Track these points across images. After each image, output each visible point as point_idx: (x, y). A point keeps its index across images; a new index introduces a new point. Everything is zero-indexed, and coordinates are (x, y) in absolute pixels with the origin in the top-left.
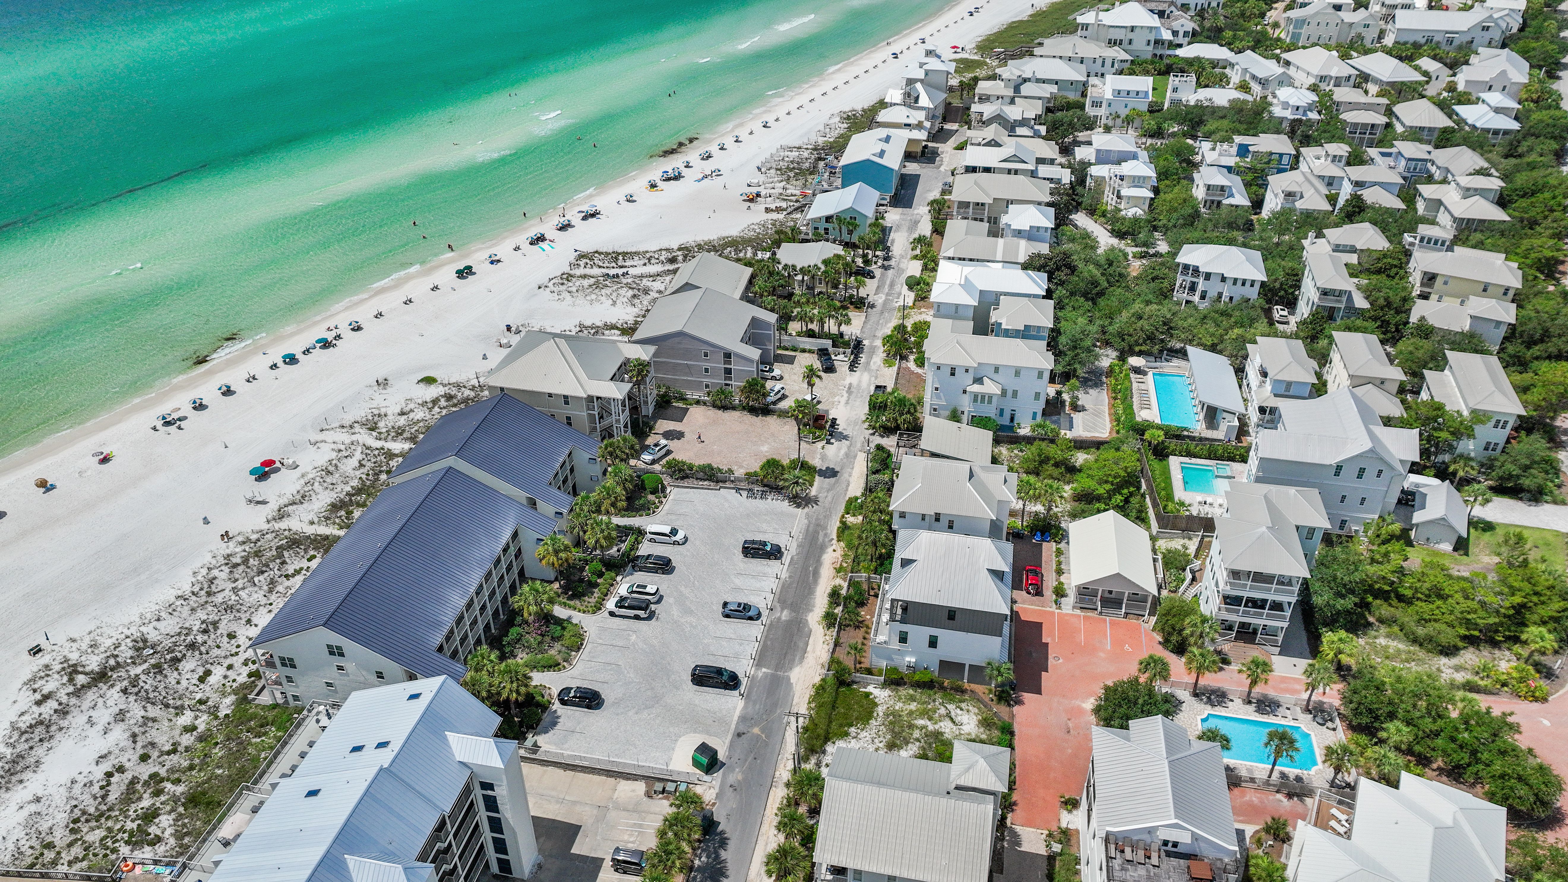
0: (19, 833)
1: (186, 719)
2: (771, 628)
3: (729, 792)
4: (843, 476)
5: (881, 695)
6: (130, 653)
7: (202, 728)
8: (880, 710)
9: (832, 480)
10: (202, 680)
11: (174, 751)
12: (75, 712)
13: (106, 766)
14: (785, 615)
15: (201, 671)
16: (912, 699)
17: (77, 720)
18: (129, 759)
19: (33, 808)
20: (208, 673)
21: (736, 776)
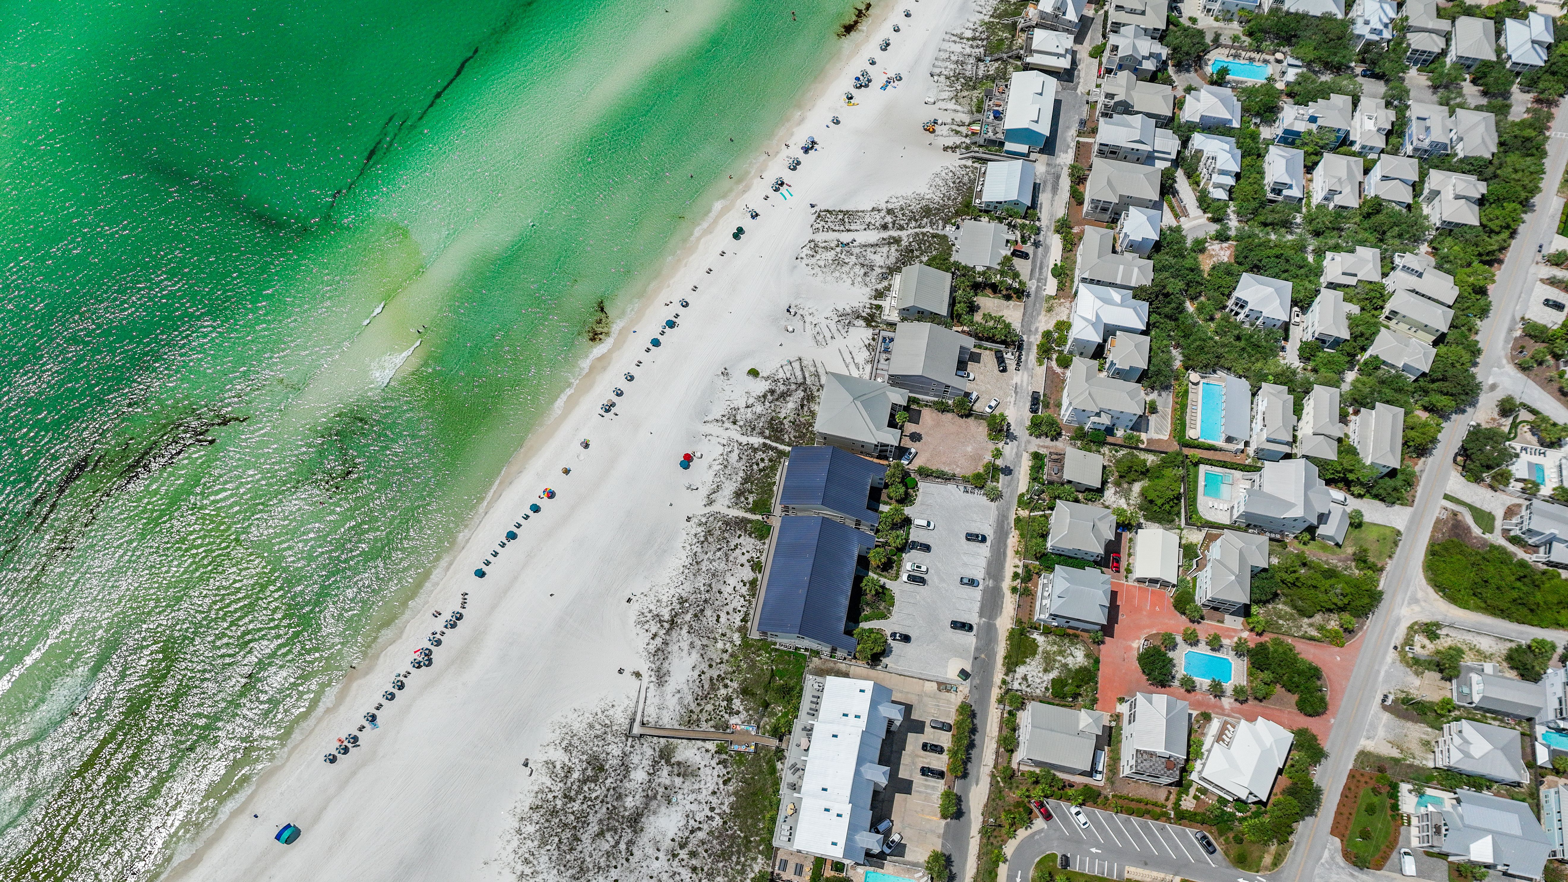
0: (678, 708)
1: (720, 645)
2: (984, 591)
3: (974, 689)
4: (1015, 473)
5: (1040, 639)
6: (678, 606)
7: (730, 650)
8: (1040, 649)
9: (1009, 477)
10: (718, 621)
11: (721, 663)
12: (671, 644)
13: (697, 672)
14: (991, 583)
15: (715, 615)
16: (1055, 643)
17: (673, 648)
18: (704, 666)
19: (678, 696)
20: (718, 616)
21: (977, 681)
